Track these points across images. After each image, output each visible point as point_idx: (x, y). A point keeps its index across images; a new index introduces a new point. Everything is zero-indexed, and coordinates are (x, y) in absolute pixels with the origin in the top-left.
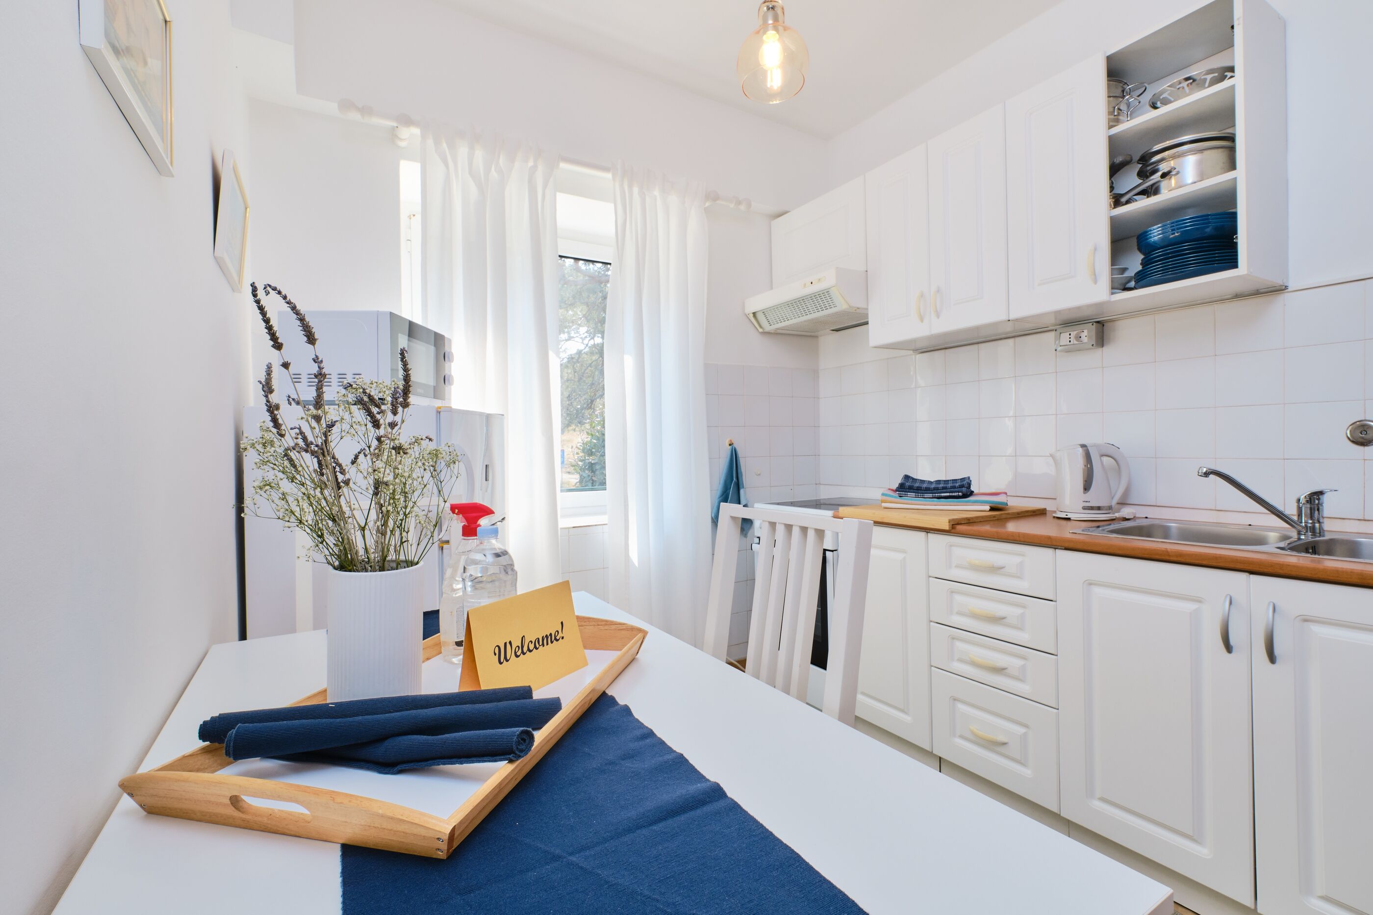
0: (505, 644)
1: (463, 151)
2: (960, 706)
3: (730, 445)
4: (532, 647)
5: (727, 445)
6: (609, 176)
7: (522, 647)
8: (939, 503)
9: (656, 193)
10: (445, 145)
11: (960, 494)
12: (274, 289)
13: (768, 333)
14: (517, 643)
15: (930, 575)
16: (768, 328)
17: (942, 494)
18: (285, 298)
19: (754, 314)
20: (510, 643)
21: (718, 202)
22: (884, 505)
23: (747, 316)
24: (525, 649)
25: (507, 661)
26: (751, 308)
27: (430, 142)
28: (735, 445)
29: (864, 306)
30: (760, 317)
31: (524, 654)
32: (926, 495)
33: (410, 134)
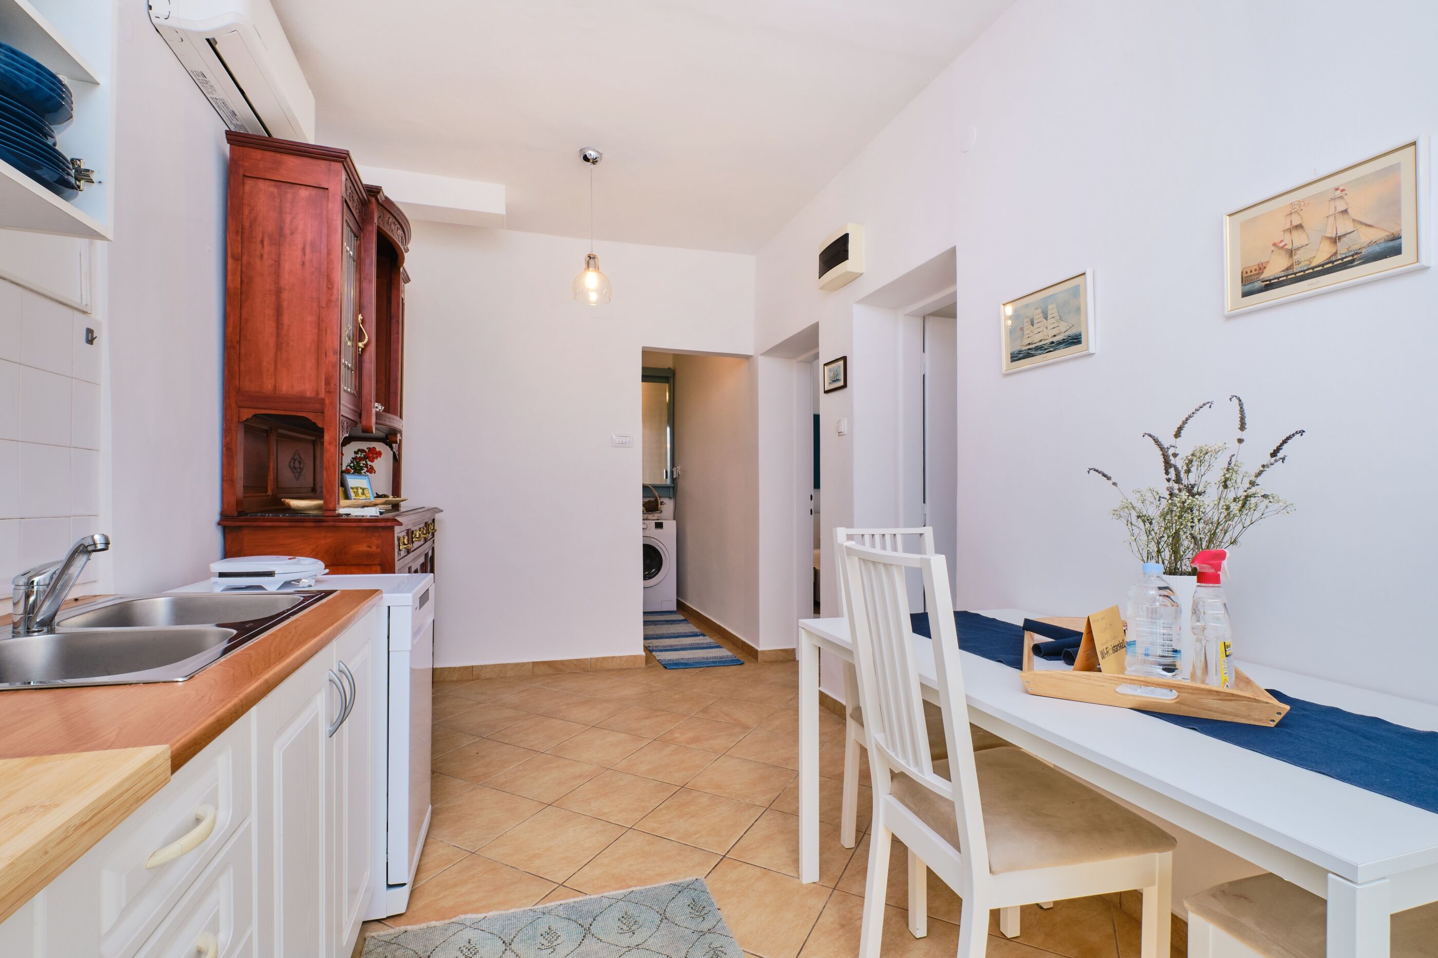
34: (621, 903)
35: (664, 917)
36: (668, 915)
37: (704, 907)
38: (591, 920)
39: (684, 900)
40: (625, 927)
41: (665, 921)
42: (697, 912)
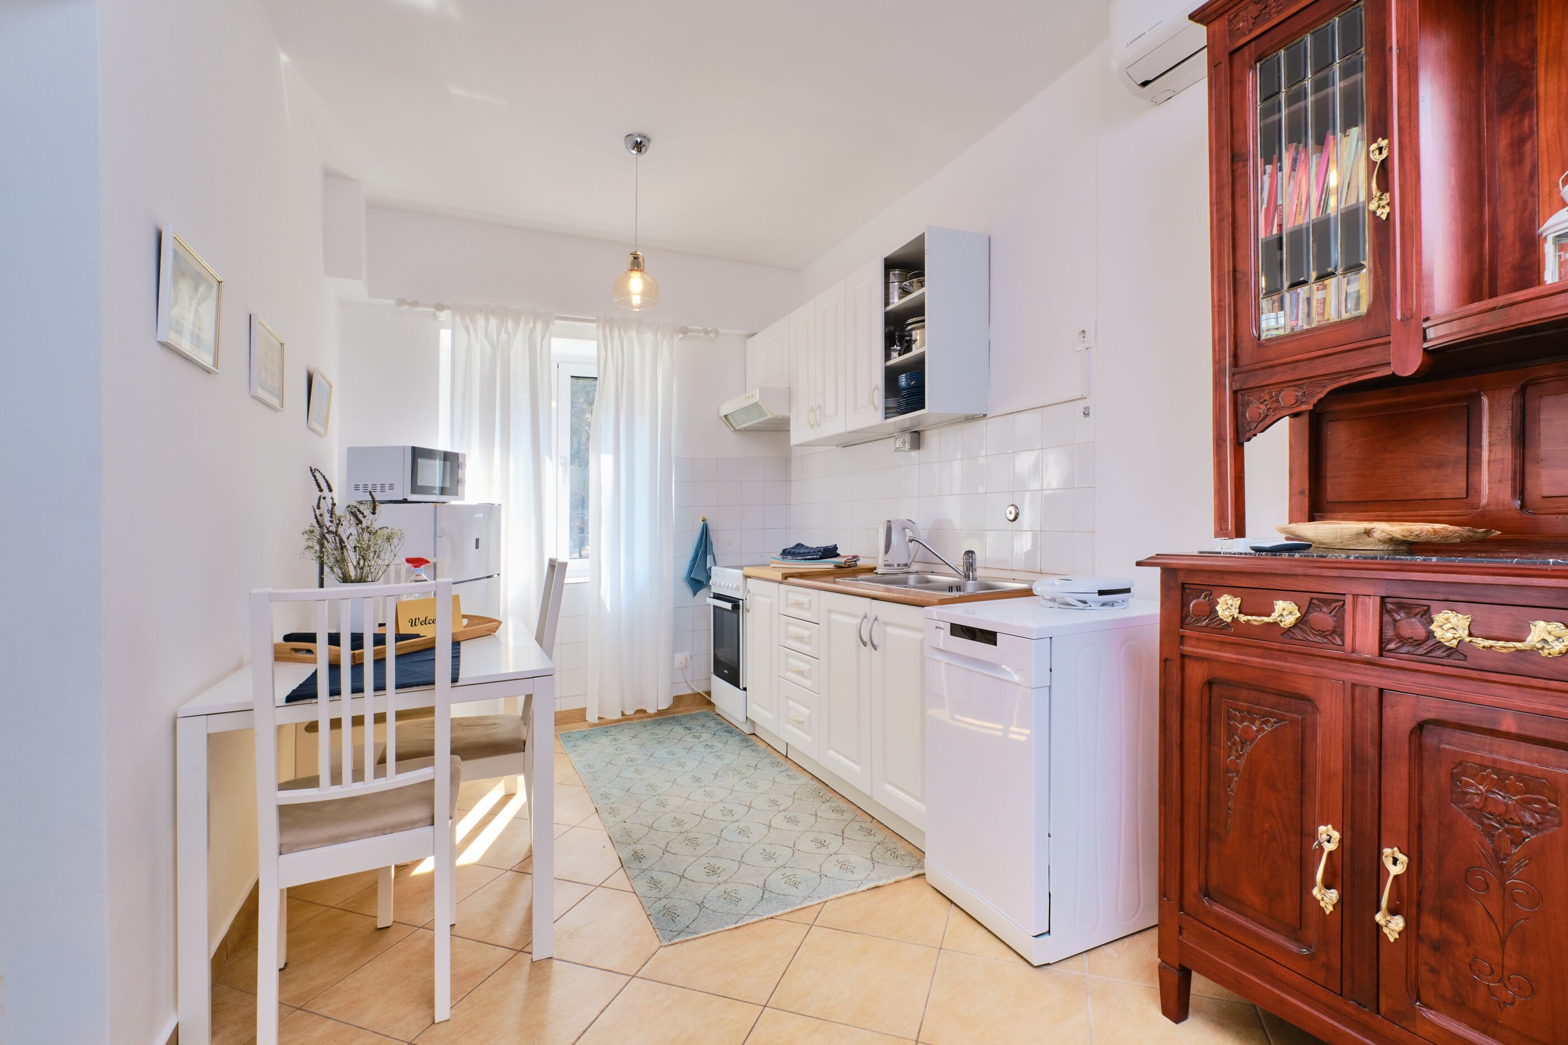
0: (416, 619)
1: (481, 321)
2: (790, 702)
3: (703, 521)
4: (431, 622)
5: (701, 520)
6: (595, 325)
7: (425, 621)
8: (806, 563)
9: (634, 333)
10: (468, 320)
11: (818, 557)
12: (318, 470)
13: (740, 430)
14: (422, 619)
15: (780, 613)
16: (738, 428)
17: (808, 557)
18: (321, 474)
19: (726, 416)
20: (419, 619)
21: (689, 333)
22: (772, 565)
23: (721, 418)
24: (427, 622)
25: (416, 626)
26: (723, 413)
27: (458, 319)
28: (707, 522)
29: (788, 415)
30: (729, 417)
31: (426, 624)
32: (798, 558)
33: (444, 315)
34: (745, 912)
35: (701, 906)
36: (698, 907)
37: (663, 916)
38: (765, 896)
39: (682, 922)
40: (733, 895)
41: (700, 903)
42: (670, 911)
